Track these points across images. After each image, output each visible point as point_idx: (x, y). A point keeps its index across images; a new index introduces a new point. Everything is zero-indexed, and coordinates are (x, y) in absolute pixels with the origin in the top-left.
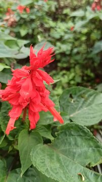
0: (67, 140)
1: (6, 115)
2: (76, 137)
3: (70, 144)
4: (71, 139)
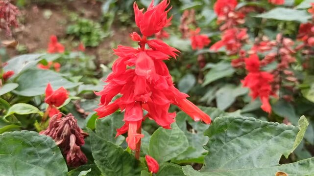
0: (225, 148)
1: (102, 158)
2: (237, 138)
3: (233, 151)
4: (233, 144)
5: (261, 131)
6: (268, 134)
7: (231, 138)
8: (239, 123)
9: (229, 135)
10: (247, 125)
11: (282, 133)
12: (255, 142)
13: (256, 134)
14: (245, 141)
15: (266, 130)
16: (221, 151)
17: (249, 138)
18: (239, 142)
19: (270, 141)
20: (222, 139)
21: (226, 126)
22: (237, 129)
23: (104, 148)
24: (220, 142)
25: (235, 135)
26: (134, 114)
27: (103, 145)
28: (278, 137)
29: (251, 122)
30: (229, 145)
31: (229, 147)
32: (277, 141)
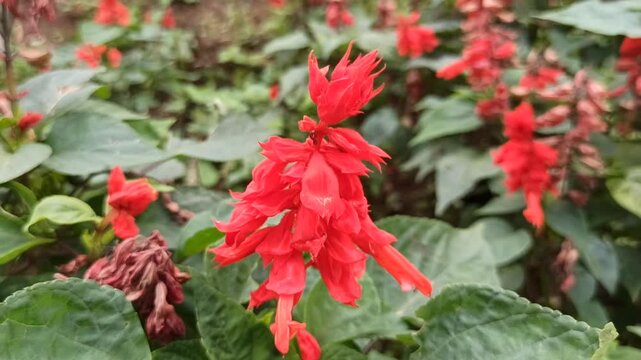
0: (454, 345)
1: (215, 331)
2: (480, 328)
3: (468, 353)
4: (468, 338)
5: (524, 322)
6: (537, 330)
7: (467, 327)
8: (486, 299)
9: (464, 319)
10: (500, 305)
11: (565, 334)
12: (512, 340)
13: (515, 324)
14: (493, 335)
15: (536, 322)
16: (445, 349)
17: (501, 329)
18: (480, 336)
19: (540, 344)
20: (448, 324)
21: (459, 301)
22: (481, 309)
23: (219, 311)
24: (445, 330)
25: (475, 321)
26: (289, 278)
27: (218, 305)
28: (556, 340)
29: (507, 300)
30: (462, 339)
31: (461, 344)
32: (552, 346)
